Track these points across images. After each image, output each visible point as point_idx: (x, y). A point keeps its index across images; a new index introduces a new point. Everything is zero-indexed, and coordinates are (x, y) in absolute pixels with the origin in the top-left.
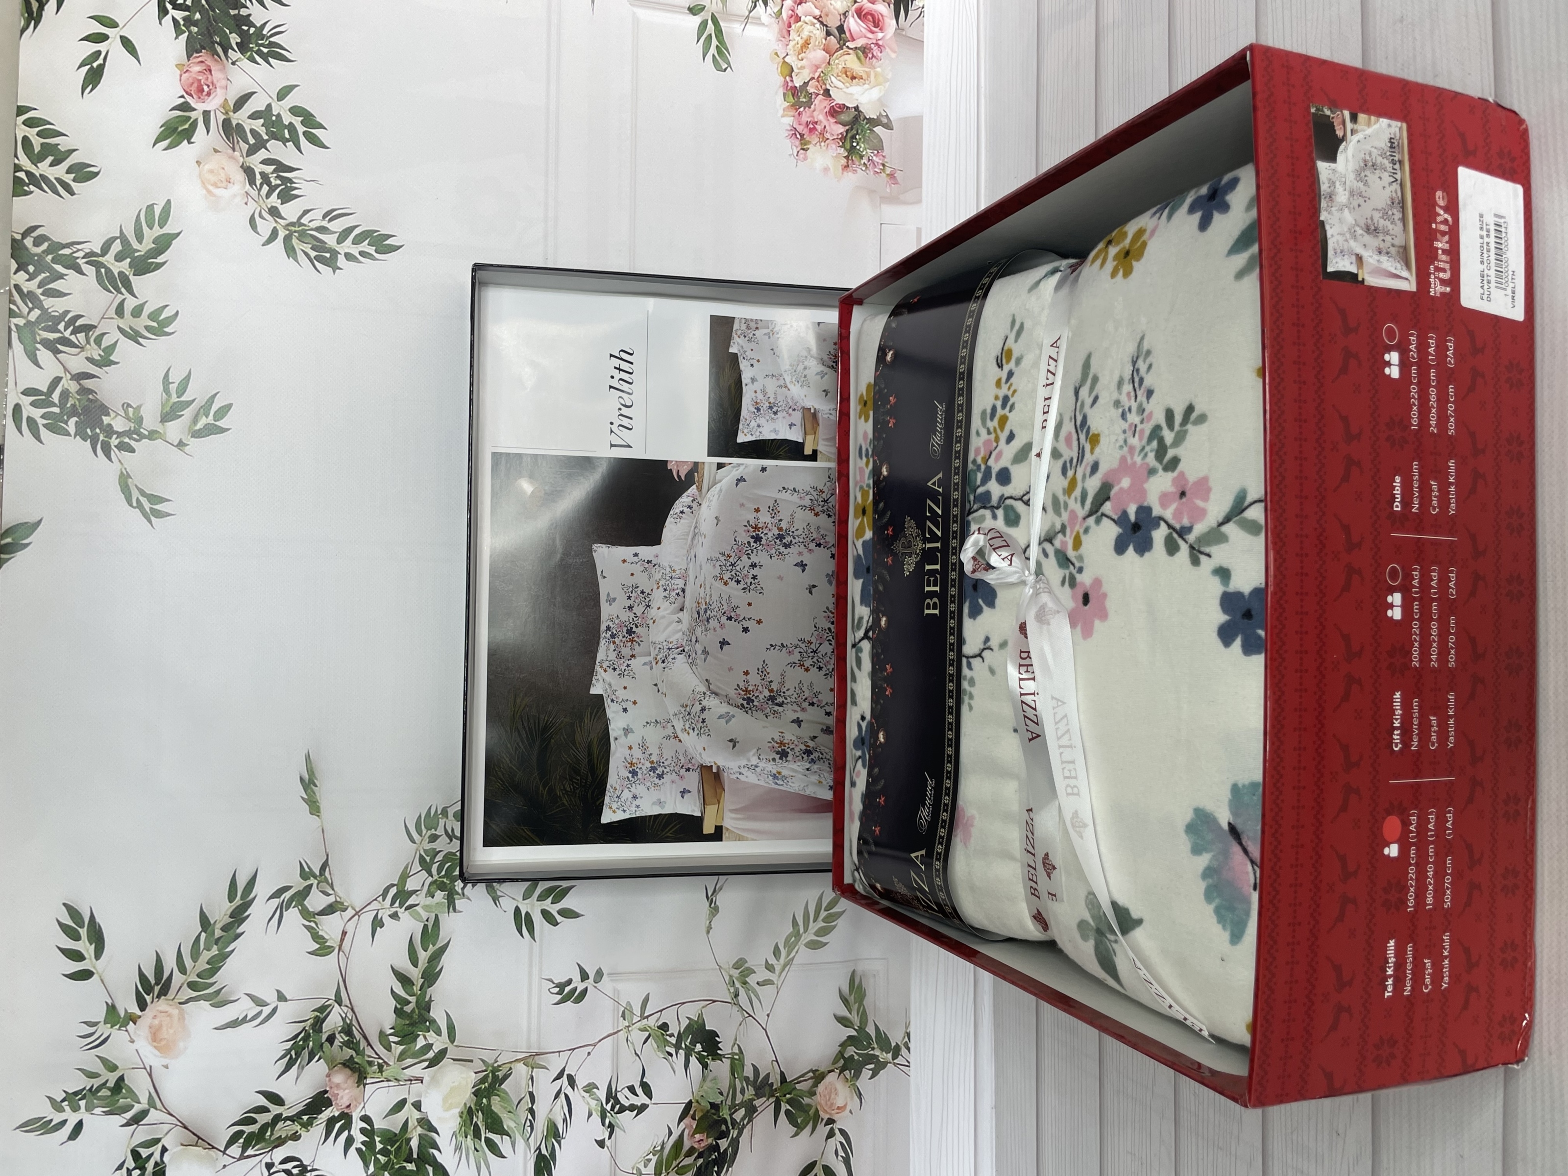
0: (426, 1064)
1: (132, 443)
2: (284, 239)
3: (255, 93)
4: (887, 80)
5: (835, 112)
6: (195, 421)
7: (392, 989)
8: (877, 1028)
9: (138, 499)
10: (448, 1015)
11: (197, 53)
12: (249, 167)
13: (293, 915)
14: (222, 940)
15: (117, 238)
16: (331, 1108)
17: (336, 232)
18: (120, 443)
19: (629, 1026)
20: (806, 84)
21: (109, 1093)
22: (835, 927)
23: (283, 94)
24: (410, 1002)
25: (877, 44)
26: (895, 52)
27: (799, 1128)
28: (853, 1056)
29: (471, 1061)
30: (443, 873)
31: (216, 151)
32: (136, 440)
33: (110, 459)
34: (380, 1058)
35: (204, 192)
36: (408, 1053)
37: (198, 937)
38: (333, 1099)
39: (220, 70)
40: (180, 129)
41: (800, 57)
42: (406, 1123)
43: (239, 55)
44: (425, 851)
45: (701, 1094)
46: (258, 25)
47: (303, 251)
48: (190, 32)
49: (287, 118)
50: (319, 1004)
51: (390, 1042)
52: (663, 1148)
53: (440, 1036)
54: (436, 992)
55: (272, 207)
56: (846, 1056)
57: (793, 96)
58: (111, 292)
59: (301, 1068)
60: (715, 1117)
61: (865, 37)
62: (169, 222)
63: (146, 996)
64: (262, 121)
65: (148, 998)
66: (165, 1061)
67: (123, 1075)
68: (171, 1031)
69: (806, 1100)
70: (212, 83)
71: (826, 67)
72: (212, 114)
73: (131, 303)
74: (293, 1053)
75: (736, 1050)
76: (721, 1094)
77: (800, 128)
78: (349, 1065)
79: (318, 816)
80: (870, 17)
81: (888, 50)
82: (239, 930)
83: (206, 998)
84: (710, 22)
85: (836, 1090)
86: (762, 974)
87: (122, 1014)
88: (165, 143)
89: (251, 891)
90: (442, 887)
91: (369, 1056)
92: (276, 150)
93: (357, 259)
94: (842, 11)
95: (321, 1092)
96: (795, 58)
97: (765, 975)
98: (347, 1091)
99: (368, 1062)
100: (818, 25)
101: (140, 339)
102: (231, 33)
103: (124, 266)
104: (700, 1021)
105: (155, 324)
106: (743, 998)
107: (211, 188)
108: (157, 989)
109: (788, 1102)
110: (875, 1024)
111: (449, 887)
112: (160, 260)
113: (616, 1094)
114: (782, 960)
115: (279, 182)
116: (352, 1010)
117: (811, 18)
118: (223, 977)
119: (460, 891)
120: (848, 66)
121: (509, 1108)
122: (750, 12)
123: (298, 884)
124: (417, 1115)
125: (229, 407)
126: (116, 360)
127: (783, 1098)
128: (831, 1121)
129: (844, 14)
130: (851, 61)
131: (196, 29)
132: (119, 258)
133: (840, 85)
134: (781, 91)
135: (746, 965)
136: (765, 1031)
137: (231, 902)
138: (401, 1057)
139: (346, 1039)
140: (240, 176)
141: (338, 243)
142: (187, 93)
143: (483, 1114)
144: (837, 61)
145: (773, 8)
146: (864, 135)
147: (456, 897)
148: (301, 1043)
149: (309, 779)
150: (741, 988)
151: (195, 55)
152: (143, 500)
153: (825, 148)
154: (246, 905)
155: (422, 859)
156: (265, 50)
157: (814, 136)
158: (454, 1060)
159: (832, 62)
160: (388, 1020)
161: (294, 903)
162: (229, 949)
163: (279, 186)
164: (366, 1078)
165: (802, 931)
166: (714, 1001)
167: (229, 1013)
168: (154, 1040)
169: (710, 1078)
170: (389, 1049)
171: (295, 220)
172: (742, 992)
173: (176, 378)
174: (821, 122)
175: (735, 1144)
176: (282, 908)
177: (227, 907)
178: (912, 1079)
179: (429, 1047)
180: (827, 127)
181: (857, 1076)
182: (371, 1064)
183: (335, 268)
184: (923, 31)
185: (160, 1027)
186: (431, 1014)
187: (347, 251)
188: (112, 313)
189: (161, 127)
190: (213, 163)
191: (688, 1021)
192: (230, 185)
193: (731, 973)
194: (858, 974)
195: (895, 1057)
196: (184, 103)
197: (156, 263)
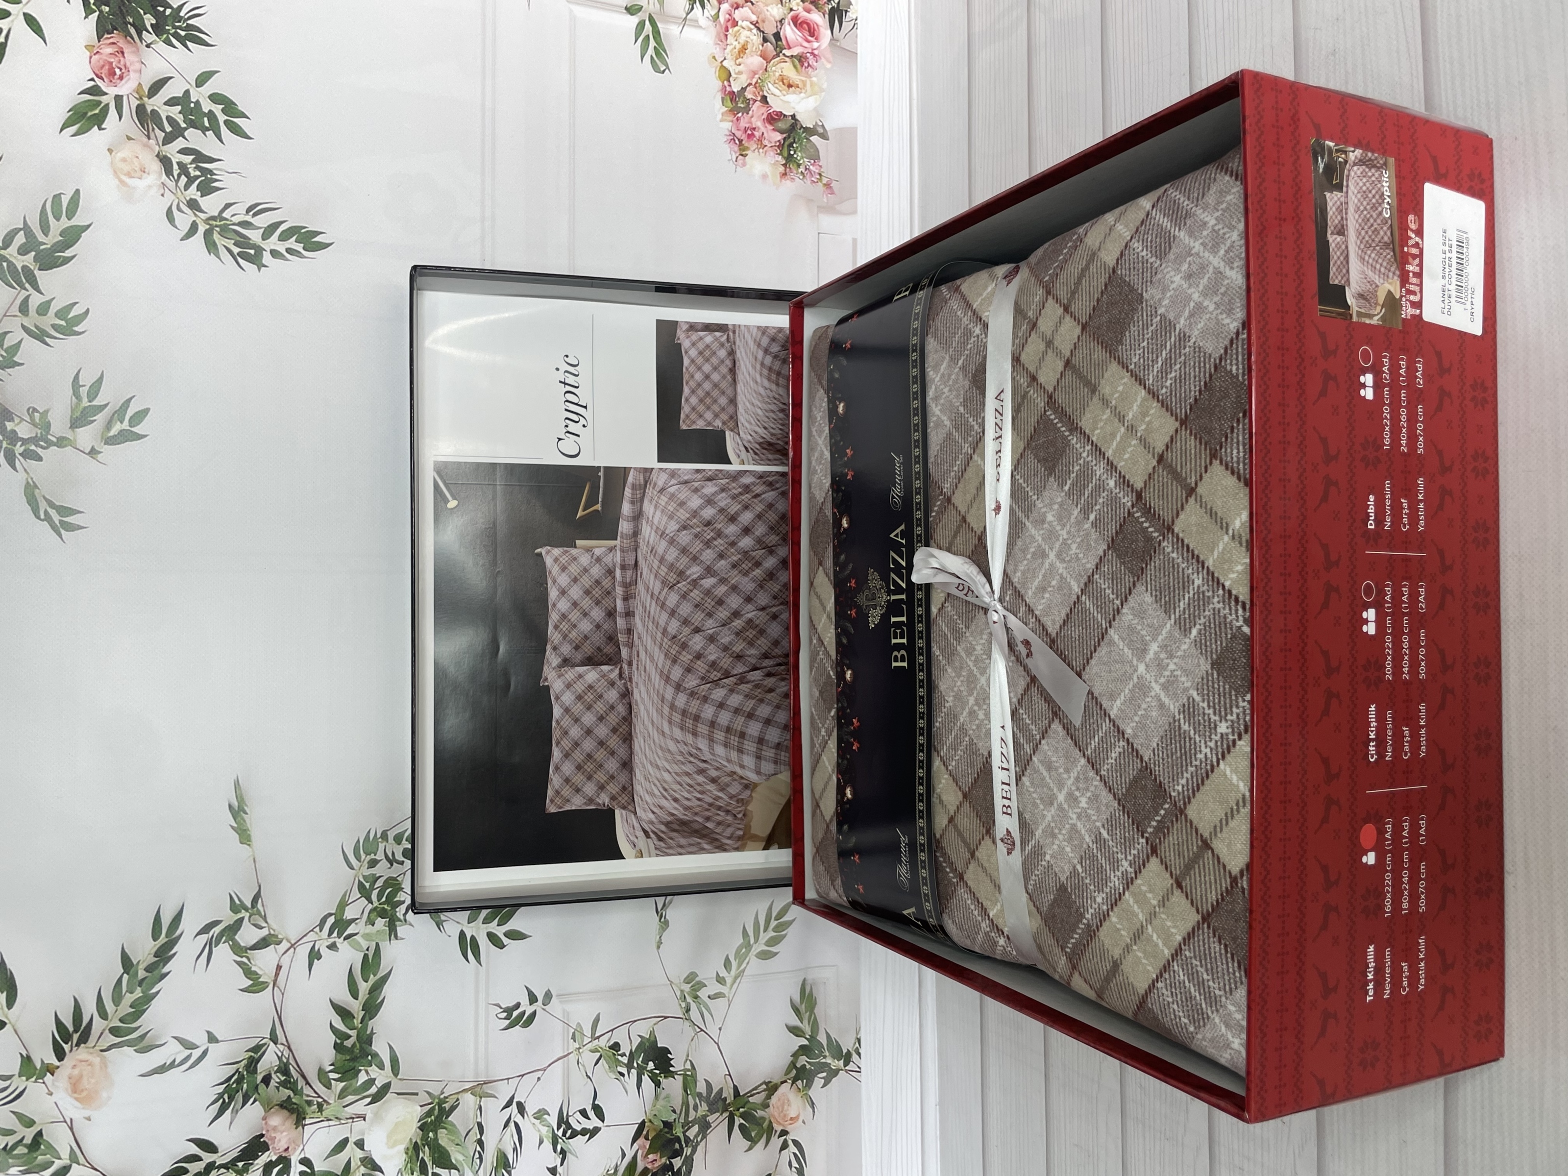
0: (369, 1100)
1: (39, 450)
2: (205, 234)
3: (171, 78)
4: (822, 90)
5: (773, 119)
6: (109, 426)
7: (331, 1024)
8: (828, 1036)
9: (46, 512)
10: (390, 1047)
11: (108, 33)
12: (165, 157)
13: (223, 951)
14: (146, 981)
15: (21, 229)
16: (268, 1153)
17: (261, 228)
18: (25, 450)
19: (580, 1048)
20: (744, 89)
21: (26, 1151)
22: (785, 936)
23: (202, 80)
24: (350, 1037)
25: (812, 54)
26: (830, 62)
27: (753, 1141)
28: (805, 1065)
29: (417, 1094)
30: (384, 899)
31: (129, 138)
32: (42, 447)
33: (14, 467)
34: (319, 1097)
35: (117, 182)
36: (350, 1090)
37: (120, 980)
38: (269, 1143)
39: (133, 52)
40: (90, 114)
41: (738, 62)
42: (349, 1162)
43: (154, 37)
44: (364, 877)
45: (653, 1113)
46: (175, 6)
47: (225, 246)
48: (101, 12)
49: (207, 106)
50: (253, 1043)
51: (330, 1079)
52: (616, 1170)
53: (383, 1069)
54: (377, 1024)
55: (191, 199)
56: (798, 1066)
57: (731, 101)
58: (14, 288)
59: (235, 1112)
60: (668, 1135)
61: (802, 46)
62: (78, 213)
63: (64, 1045)
64: (179, 108)
65: (66, 1047)
66: (87, 1113)
67: (41, 1130)
68: (93, 1081)
69: (760, 1113)
70: (125, 66)
71: (763, 74)
72: (125, 99)
73: (36, 300)
74: (226, 1096)
75: (688, 1066)
76: (674, 1111)
77: (739, 134)
78: (286, 1106)
79: (249, 845)
80: (805, 26)
81: (823, 60)
82: (165, 970)
83: (129, 1044)
84: (647, 22)
85: (789, 1101)
86: (713, 988)
87: (38, 1066)
88: (73, 129)
89: (177, 928)
90: (382, 914)
91: (308, 1096)
92: (194, 138)
93: (283, 255)
94: (778, 18)
95: (257, 1136)
96: (733, 63)
97: (716, 988)
98: (285, 1134)
99: (307, 1101)
100: (755, 31)
101: (48, 340)
102: (145, 14)
103: (29, 260)
104: (652, 1039)
105: (63, 323)
106: (694, 1014)
107: (124, 178)
108: (76, 1037)
109: (742, 1116)
110: (827, 1033)
111: (390, 913)
112: (68, 253)
113: (567, 1119)
114: (733, 972)
115: (198, 173)
116: (289, 1048)
117: (748, 23)
118: (146, 1021)
119: (402, 918)
120: (785, 73)
121: (457, 1141)
122: (688, 14)
123: (228, 918)
124: (360, 1154)
125: (146, 411)
126: (21, 361)
127: (737, 1113)
128: (784, 1133)
129: (781, 21)
130: (787, 69)
131: (107, 9)
132: (23, 251)
133: (777, 92)
134: (719, 96)
135: (697, 979)
136: (717, 1044)
137: (155, 940)
138: (342, 1095)
139: (283, 1078)
140: (156, 166)
141: (263, 239)
142: (97, 75)
143: (430, 1149)
144: (774, 68)
145: (710, 11)
146: (801, 144)
147: (398, 923)
148: (234, 1086)
149: (239, 807)
150: (692, 1003)
151: (106, 36)
152: (52, 513)
153: (763, 155)
154: (172, 943)
155: (361, 886)
156: (183, 33)
157: (752, 142)
158: (398, 1094)
159: (769, 69)
160: (327, 1055)
161: (224, 938)
162: (154, 990)
163: (198, 177)
164: (304, 1119)
165: (752, 941)
166: (666, 1018)
167: (155, 1058)
168: (74, 1091)
169: (662, 1096)
170: (328, 1086)
171: (216, 214)
172: (693, 1006)
173: (87, 380)
174: (759, 128)
175: (689, 1162)
176: (211, 944)
177: (151, 946)
178: (863, 1083)
179: (371, 1082)
180: (765, 134)
181: (809, 1085)
182: (309, 1103)
183: (260, 266)
184: (856, 43)
185: (81, 1076)
186: (373, 1047)
187: (272, 248)
188: (15, 310)
189: (69, 111)
190: (126, 151)
191: (640, 1039)
192: (145, 175)
193: (682, 988)
194: (809, 982)
195: (846, 1064)
196: (94, 86)
197: (64, 257)
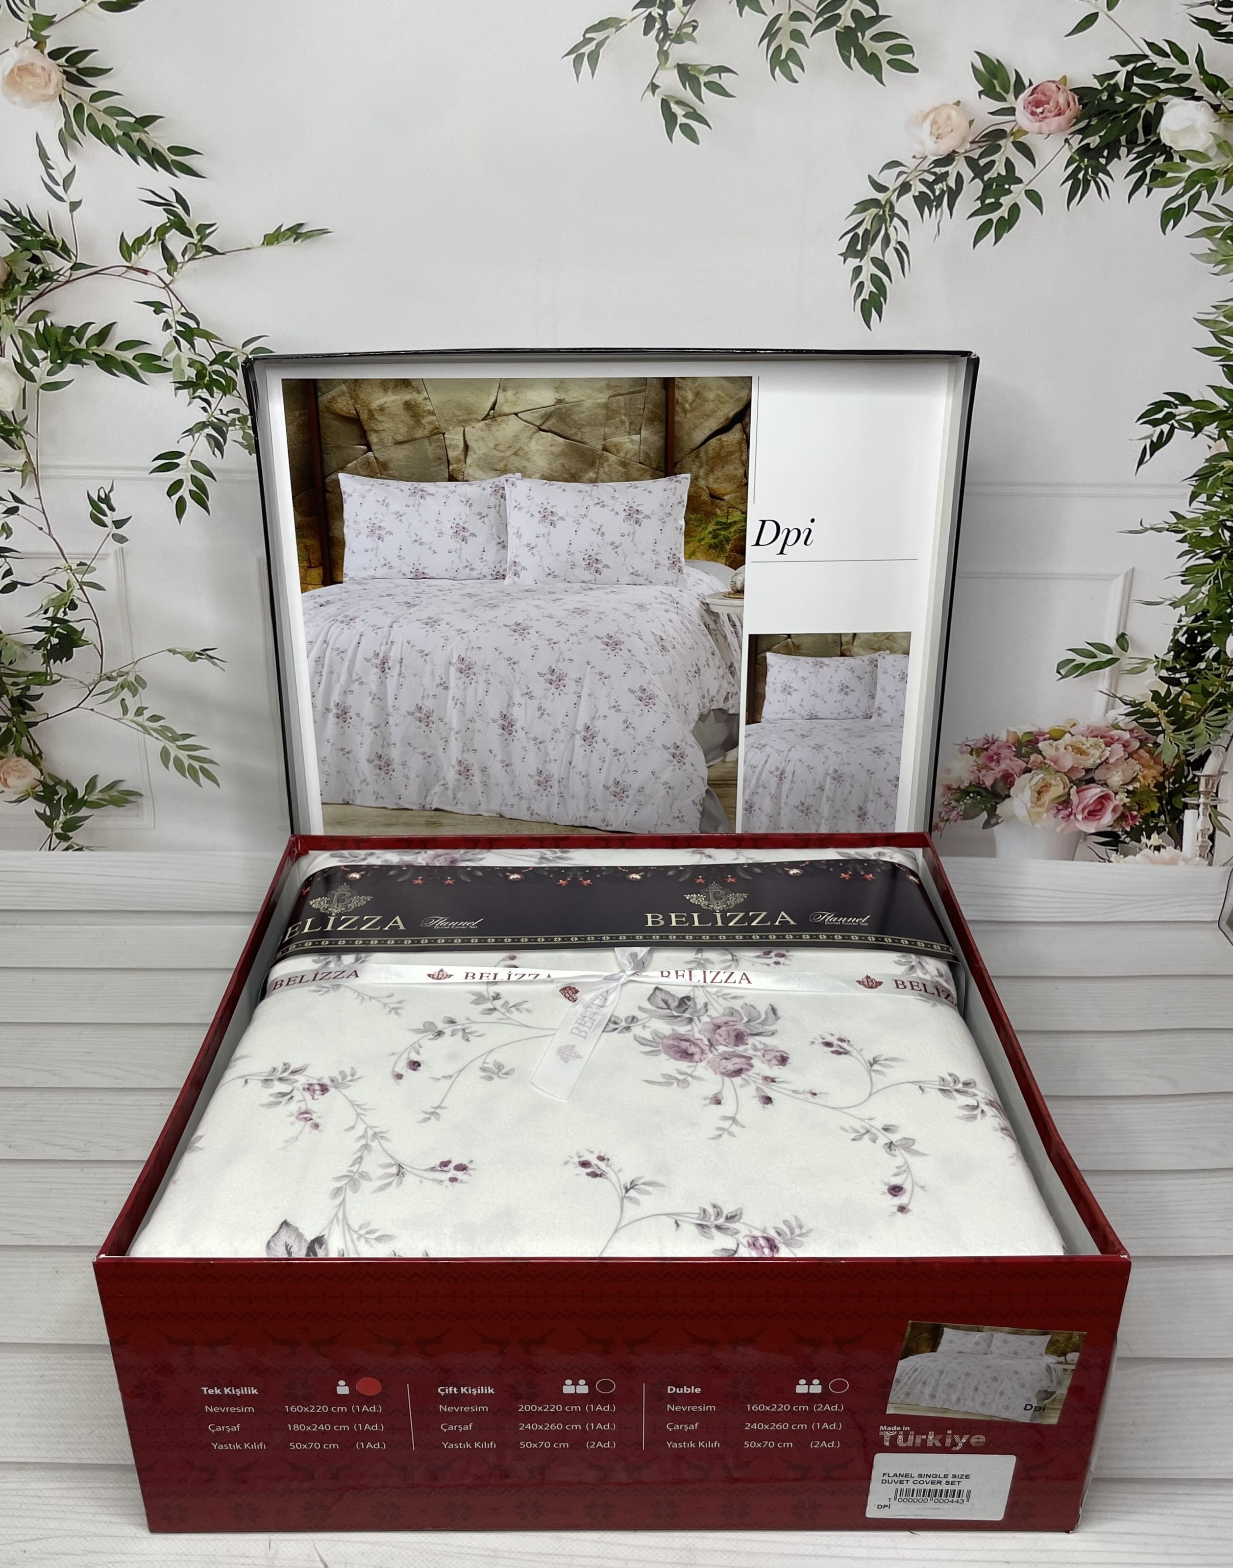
0: (19, 360)
1: (654, 32)
2: (876, 200)
3: (1034, 165)
4: (1034, 823)
5: (1008, 779)
6: (679, 103)
7: (91, 323)
8: (85, 818)
9: (592, 39)
10: (69, 382)
11: (1079, 100)
12: (953, 160)
13: (160, 217)
14: (129, 140)
15: (877, 11)
17: (883, 256)
18: (654, 18)
19: (71, 570)
20: (1039, 752)
22: (185, 776)
23: (1034, 197)
24: (80, 343)
25: (1071, 814)
28: (58, 794)
29: (24, 408)
30: (214, 377)
31: (971, 123)
32: (658, 35)
33: (635, 8)
34: (21, 311)
35: (927, 110)
36: (27, 342)
37: (129, 114)
39: (1060, 125)
40: (995, 82)
41: (1068, 747)
43: (1076, 147)
44: (236, 358)
45: (9, 643)
46: (1108, 168)
47: (864, 220)
48: (1101, 91)
49: (1006, 201)
50: (71, 246)
51: (37, 321)
53: (48, 375)
54: (92, 370)
55: (911, 186)
56: (56, 787)
57: (1029, 741)
59: (4, 229)
61: (1079, 803)
62: (893, 71)
63: (64, 58)
64: (1004, 173)
65: (62, 61)
68: (31, 87)
69: (11, 748)
70: (1046, 117)
71: (1054, 769)
72: (1012, 118)
73: (806, 28)
74: (18, 219)
75: (55, 678)
76: (11, 663)
77: (993, 747)
78: (11, 278)
79: (263, 244)
81: (1065, 824)
82: (140, 159)
83: (67, 124)
84: (1110, 656)
85: (24, 777)
86: (132, 704)
87: (43, 33)
88: (980, 66)
89: (181, 172)
90: (200, 375)
91: (21, 300)
92: (973, 189)
93: (856, 279)
94: (1108, 781)
96: (1067, 742)
97: (132, 706)
99: (16, 299)
100: (1099, 761)
101: (766, 41)
102: (1100, 137)
103: (847, 21)
104: (81, 642)
105: (783, 56)
106: (106, 685)
107: (931, 117)
108: (73, 70)
109: (8, 730)
110: (90, 817)
111: (201, 382)
112: (854, 61)
114: (148, 724)
115: (937, 193)
116: (67, 282)
117: (1107, 755)
118: (90, 142)
119: (197, 394)
120: (1052, 788)
122: (1120, 699)
123: (192, 223)
125: (695, 140)
127: (11, 725)
129: (1104, 783)
130: (1056, 790)
131: (1105, 98)
132: (856, 15)
133: (1034, 783)
134: (1033, 729)
135: (140, 689)
136: (77, 707)
137: (169, 149)
138: (23, 334)
139: (37, 275)
140: (944, 149)
141: (872, 259)
142: (1035, 88)
144: (1058, 778)
145: (1124, 722)
146: (979, 803)
147: (191, 390)
148: (29, 228)
149: (302, 233)
150: (116, 683)
151: (1076, 97)
152: (592, 46)
153: (971, 769)
154: (166, 166)
155: (226, 354)
156: (1081, 176)
157: (984, 760)
158: (24, 390)
159: (1058, 774)
160: (61, 319)
161: (172, 218)
162: (120, 148)
163: (934, 193)
165: (179, 743)
166: (101, 656)
167: (54, 150)
168: (20, 69)
169: (25, 651)
170: (31, 320)
172: (113, 684)
173: (725, 80)
174: (998, 766)
176: (166, 205)
177: (163, 146)
178: (37, 852)
179: (36, 362)
180: (991, 771)
181: (38, 798)
182: (14, 302)
183: (845, 256)
184: (1084, 860)
185: (34, 76)
186: (69, 365)
187: (864, 268)
188: (796, 7)
189: (998, 61)
190: (958, 120)
191: (80, 630)
192: (934, 139)
193: (131, 674)
194: (139, 799)
195: (57, 835)
196: (1024, 86)
197: (849, 57)
